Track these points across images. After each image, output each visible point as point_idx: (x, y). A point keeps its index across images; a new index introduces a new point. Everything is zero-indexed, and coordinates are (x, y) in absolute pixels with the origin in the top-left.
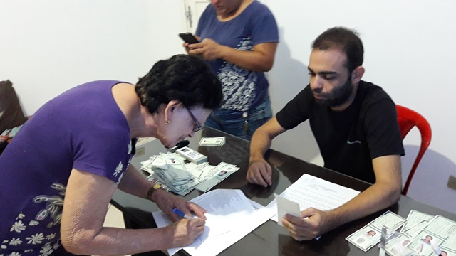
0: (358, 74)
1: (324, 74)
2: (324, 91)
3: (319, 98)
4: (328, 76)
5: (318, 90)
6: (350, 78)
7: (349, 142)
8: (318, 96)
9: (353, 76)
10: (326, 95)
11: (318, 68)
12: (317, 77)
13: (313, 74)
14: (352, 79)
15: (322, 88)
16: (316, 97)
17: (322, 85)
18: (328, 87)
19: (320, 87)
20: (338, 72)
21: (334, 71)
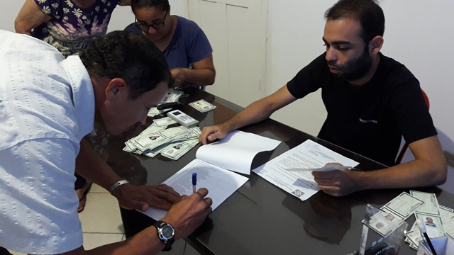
0: (376, 45)
1: (337, 44)
2: (339, 63)
4: (342, 46)
5: (333, 62)
6: (366, 49)
7: (361, 120)
8: (333, 69)
9: (371, 46)
10: (341, 68)
11: (335, 37)
12: (331, 48)
13: (328, 44)
14: (370, 50)
15: (337, 60)
16: (331, 70)
17: (337, 56)
18: (343, 59)
19: (334, 58)
20: (352, 42)
21: (347, 40)
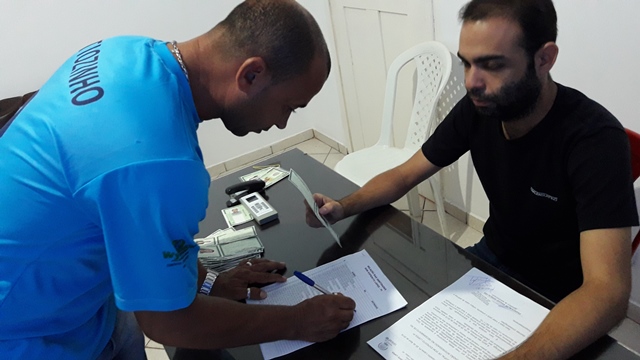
0: (547, 58)
1: (483, 62)
2: (488, 91)
3: (481, 104)
4: (492, 64)
5: (478, 91)
6: (531, 66)
7: (533, 191)
8: (478, 101)
9: (538, 61)
10: (493, 99)
11: (480, 51)
12: (473, 68)
13: (466, 65)
14: (537, 67)
15: (484, 87)
16: (475, 102)
17: (482, 80)
18: (494, 84)
19: (479, 84)
20: (507, 56)
21: (499, 53)
